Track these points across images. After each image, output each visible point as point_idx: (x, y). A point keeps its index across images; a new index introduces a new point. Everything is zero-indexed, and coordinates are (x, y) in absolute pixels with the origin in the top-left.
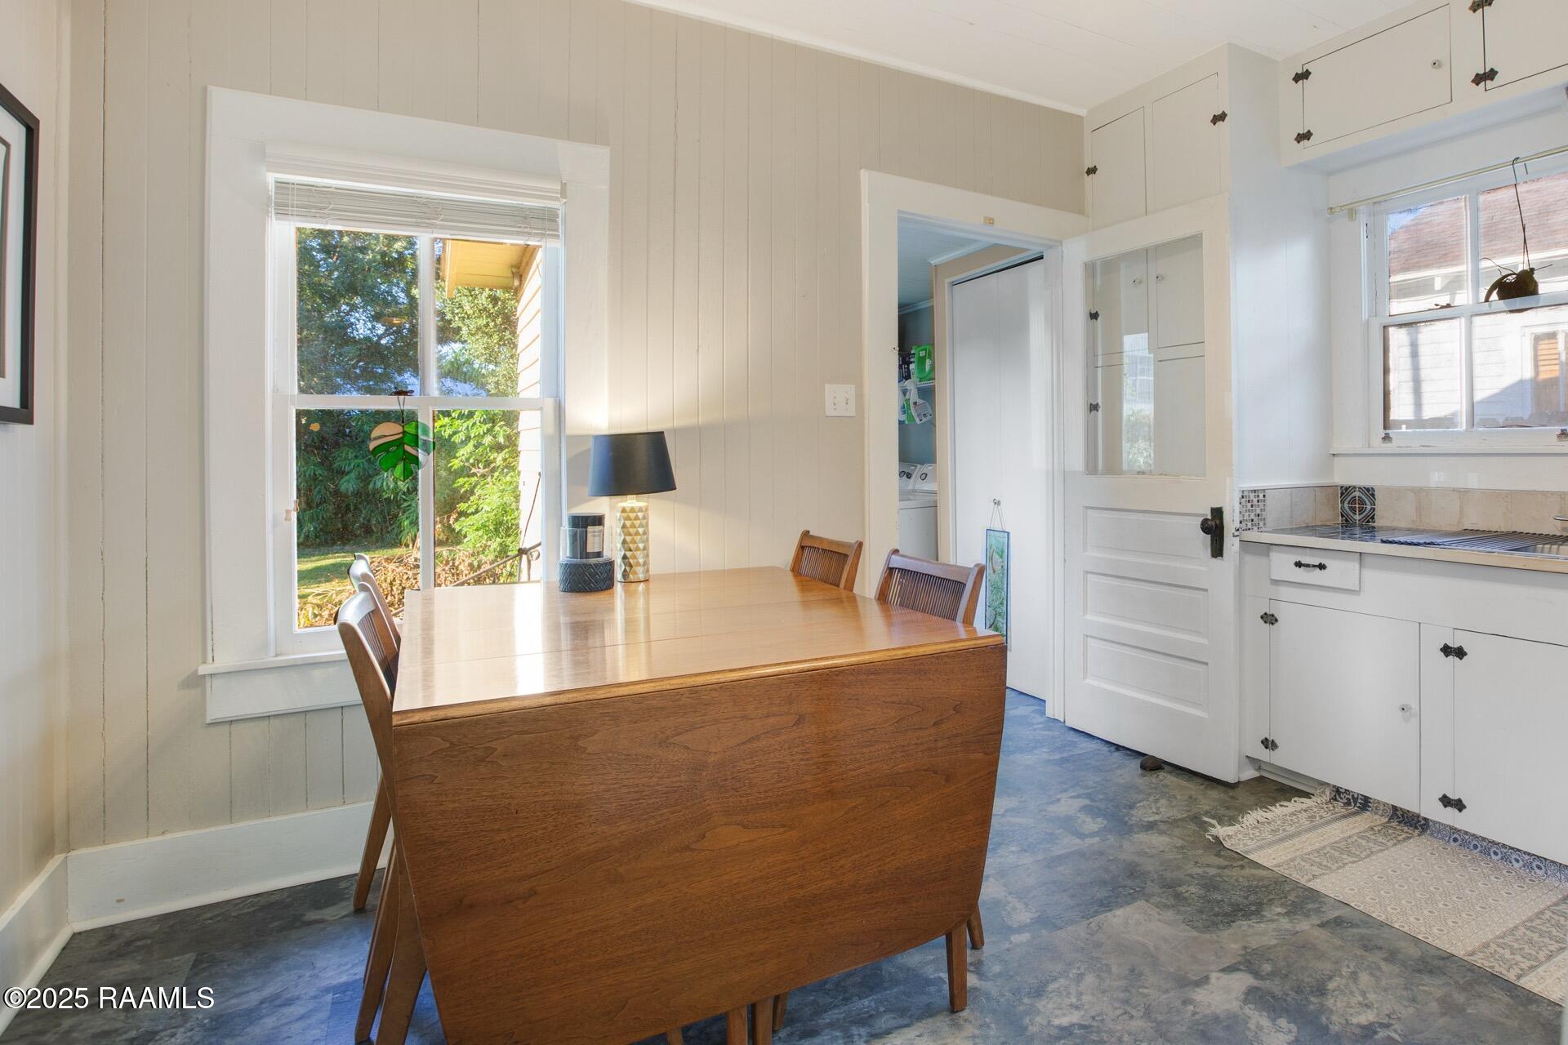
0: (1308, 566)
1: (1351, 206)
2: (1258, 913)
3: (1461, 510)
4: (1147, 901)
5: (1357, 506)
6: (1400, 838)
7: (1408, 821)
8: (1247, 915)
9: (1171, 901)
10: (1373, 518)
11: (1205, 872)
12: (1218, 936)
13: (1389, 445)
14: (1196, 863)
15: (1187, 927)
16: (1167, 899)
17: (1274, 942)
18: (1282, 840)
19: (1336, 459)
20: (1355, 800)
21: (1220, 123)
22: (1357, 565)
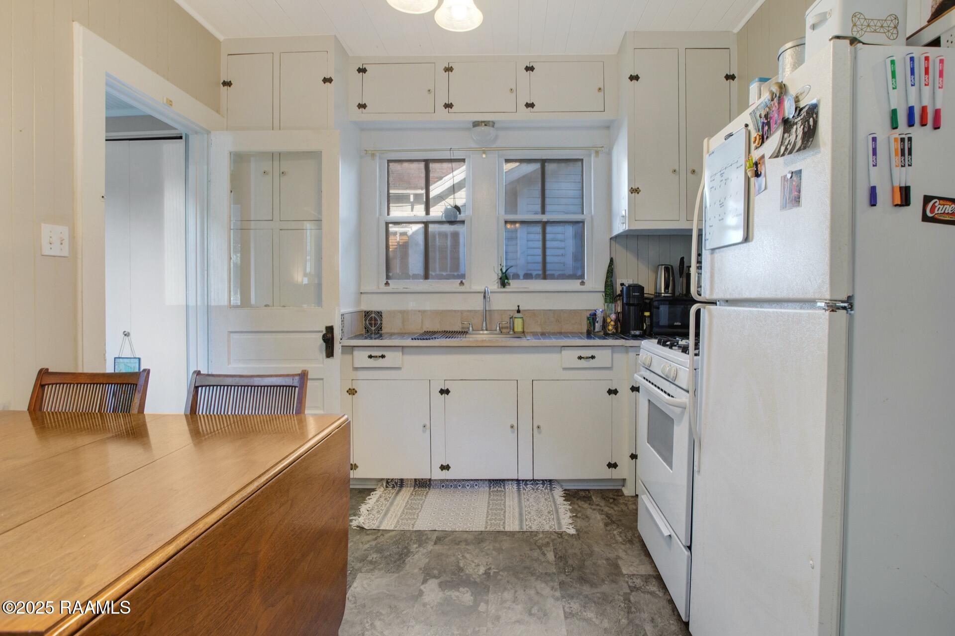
0: (376, 357)
1: (373, 152)
2: (409, 551)
3: (422, 322)
4: (361, 572)
5: (373, 322)
6: (425, 494)
7: (423, 484)
8: (407, 555)
9: (371, 567)
10: (381, 328)
11: (371, 545)
12: (406, 570)
13: (387, 287)
14: (362, 543)
15: (391, 574)
16: (369, 567)
17: (427, 560)
18: (386, 514)
19: (362, 295)
20: (396, 483)
21: (328, 84)
22: (401, 354)
